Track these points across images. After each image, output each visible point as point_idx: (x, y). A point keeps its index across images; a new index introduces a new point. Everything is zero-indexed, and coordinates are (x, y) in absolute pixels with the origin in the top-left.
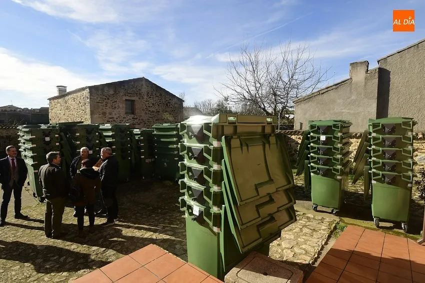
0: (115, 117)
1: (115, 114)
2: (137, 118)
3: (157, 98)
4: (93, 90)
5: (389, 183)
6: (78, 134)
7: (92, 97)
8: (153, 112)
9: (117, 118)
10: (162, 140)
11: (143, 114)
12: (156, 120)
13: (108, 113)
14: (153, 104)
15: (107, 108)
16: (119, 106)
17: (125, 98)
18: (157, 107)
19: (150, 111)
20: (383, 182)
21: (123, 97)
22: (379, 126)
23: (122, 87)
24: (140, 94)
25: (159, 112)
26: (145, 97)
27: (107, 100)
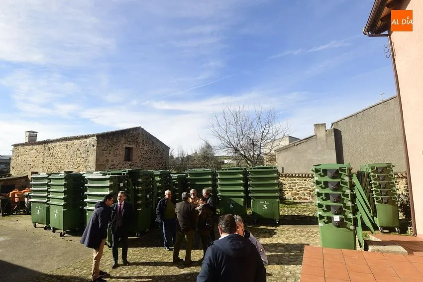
0: (116, 164)
1: (116, 161)
2: (133, 165)
3: (150, 146)
4: (100, 138)
5: (386, 203)
6: (140, 180)
7: (99, 145)
8: (146, 158)
9: (117, 165)
10: (197, 183)
11: (138, 161)
12: (148, 166)
13: (110, 160)
14: (146, 151)
15: (110, 155)
16: (120, 154)
17: (125, 146)
18: (149, 153)
19: (144, 158)
20: (382, 203)
21: (123, 145)
22: (374, 169)
23: (124, 136)
24: (137, 142)
25: (150, 158)
26: (141, 145)
27: (110, 148)
